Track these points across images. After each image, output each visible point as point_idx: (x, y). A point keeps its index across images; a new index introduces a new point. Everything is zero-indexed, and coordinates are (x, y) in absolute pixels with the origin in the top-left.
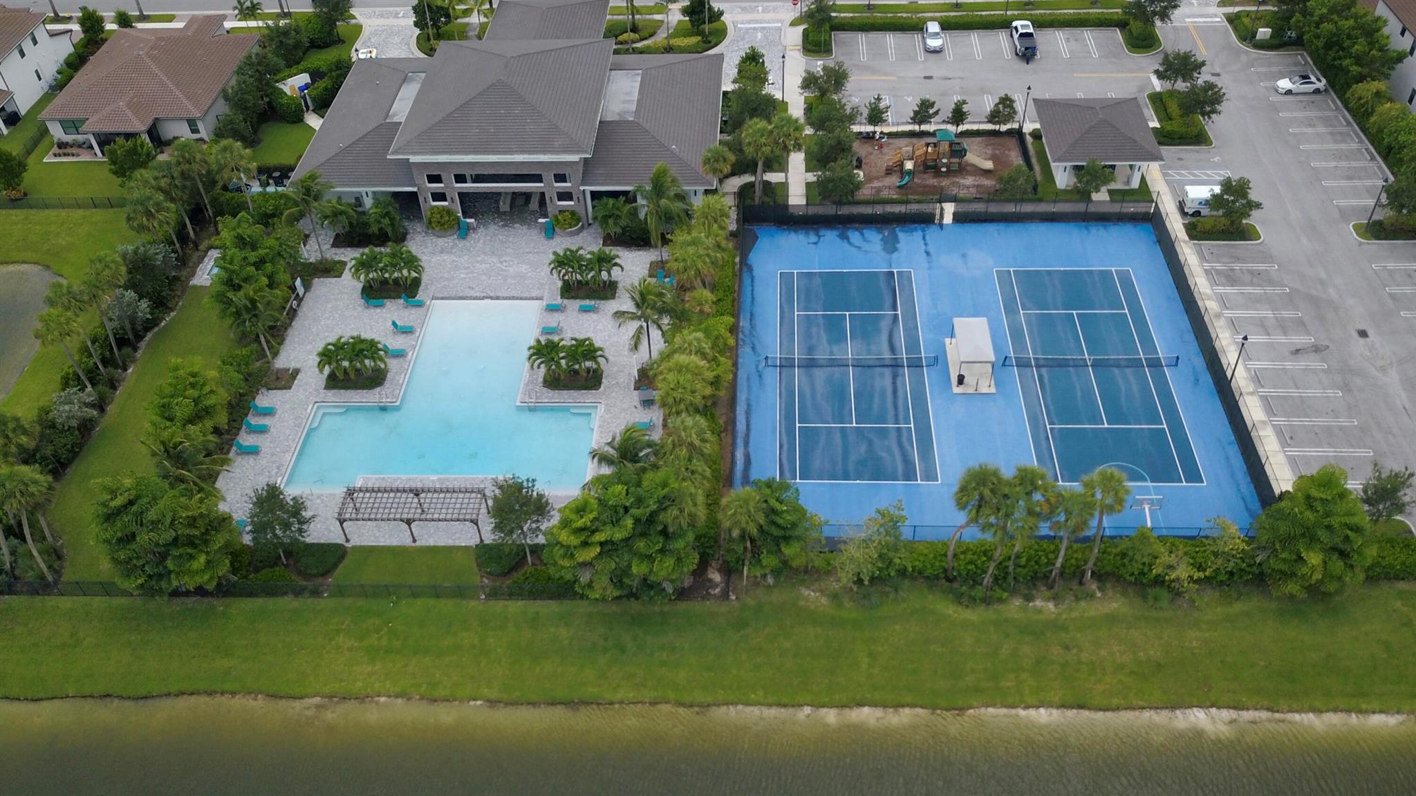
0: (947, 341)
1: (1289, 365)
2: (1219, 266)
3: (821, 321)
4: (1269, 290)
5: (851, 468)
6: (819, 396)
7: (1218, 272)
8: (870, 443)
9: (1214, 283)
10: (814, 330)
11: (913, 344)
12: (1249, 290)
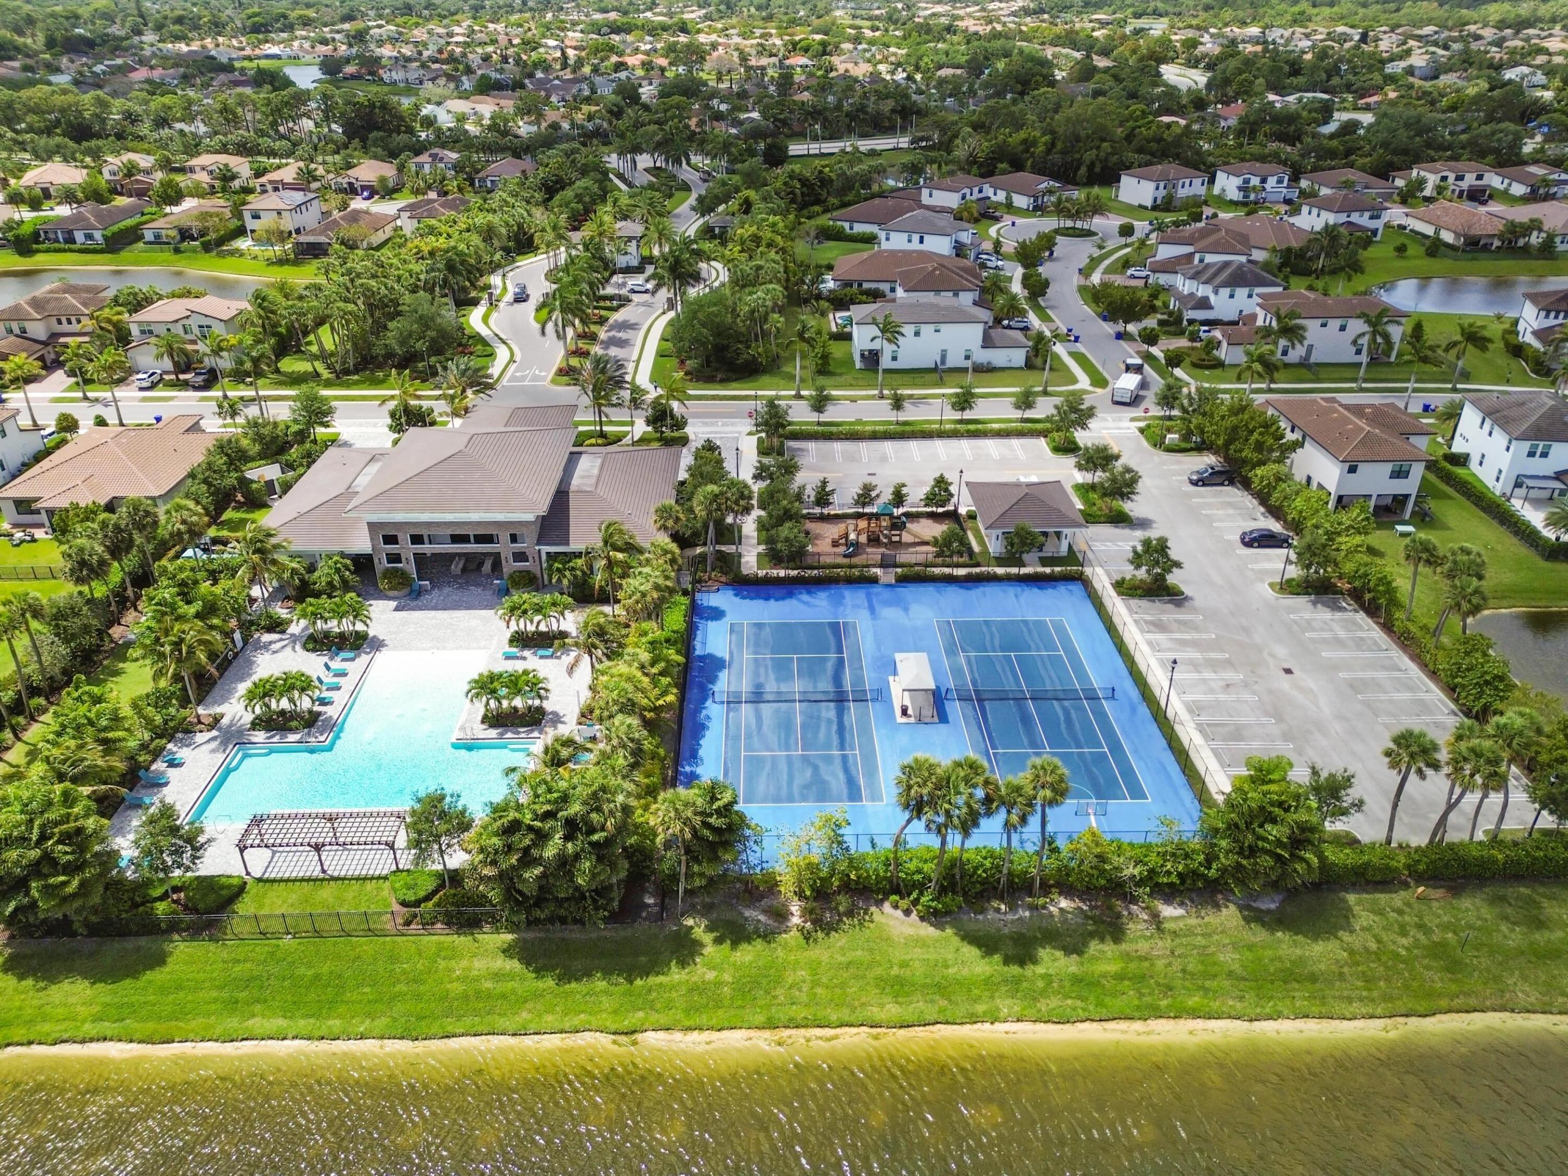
0: (891, 678)
1: (1222, 697)
2: (1148, 618)
3: (769, 663)
4: (1196, 636)
5: (796, 790)
6: (765, 728)
7: (1146, 622)
8: (816, 768)
9: (1142, 631)
10: (762, 670)
11: (858, 680)
12: (1178, 636)
